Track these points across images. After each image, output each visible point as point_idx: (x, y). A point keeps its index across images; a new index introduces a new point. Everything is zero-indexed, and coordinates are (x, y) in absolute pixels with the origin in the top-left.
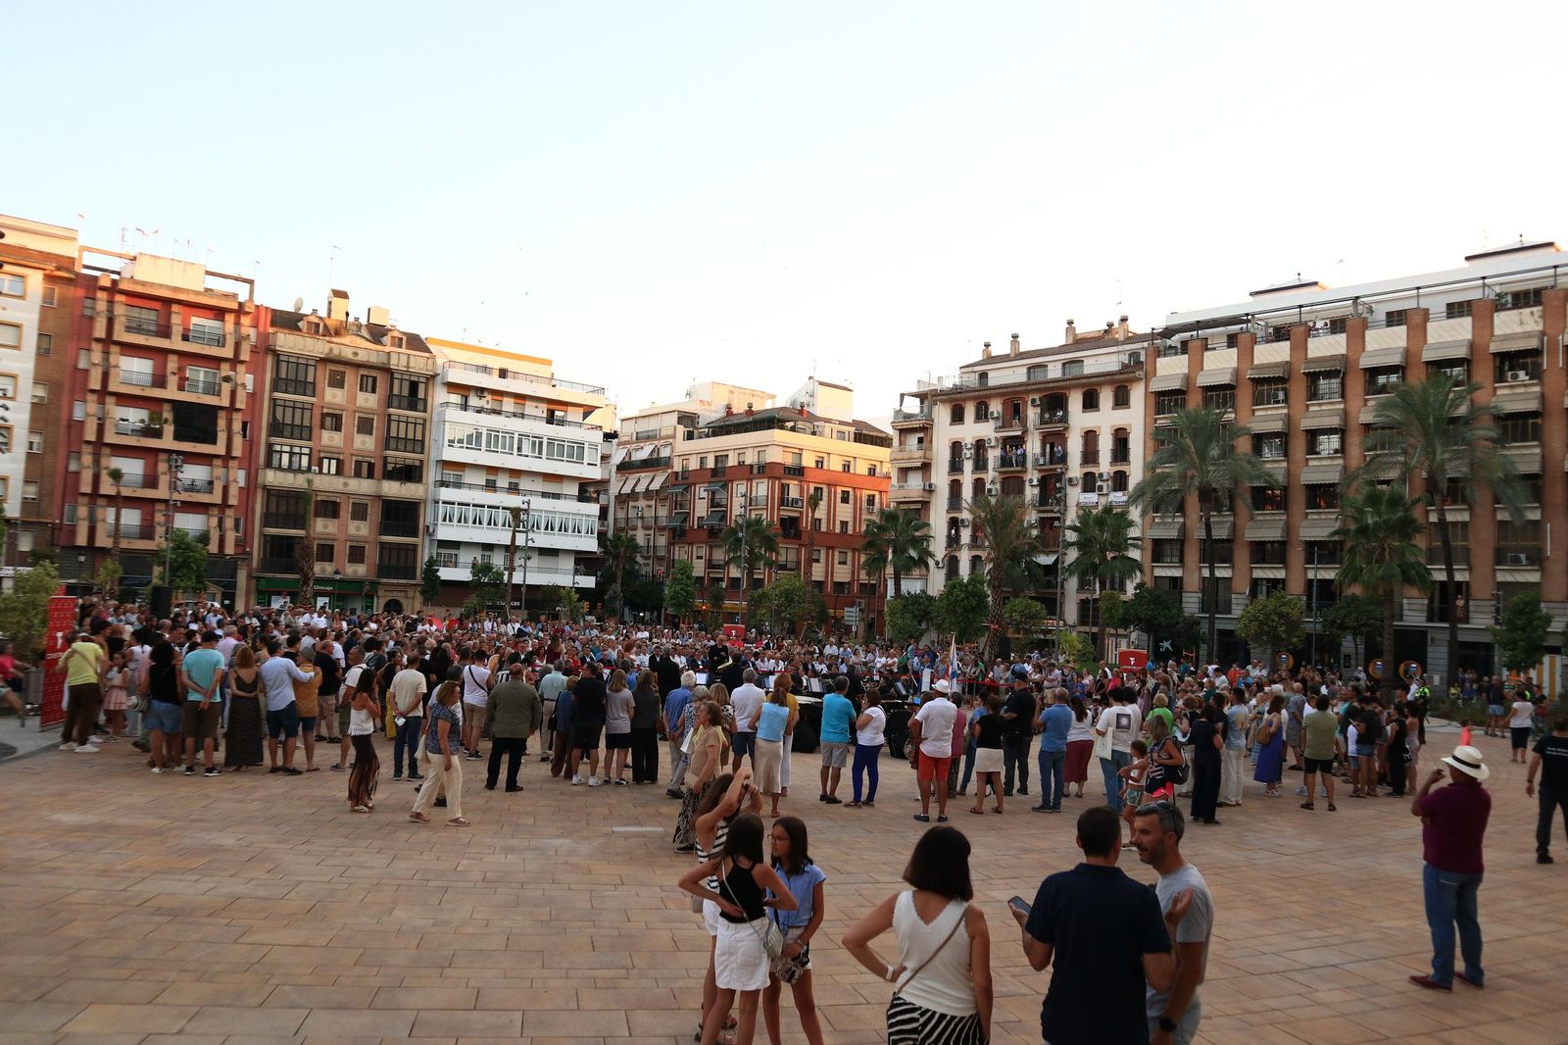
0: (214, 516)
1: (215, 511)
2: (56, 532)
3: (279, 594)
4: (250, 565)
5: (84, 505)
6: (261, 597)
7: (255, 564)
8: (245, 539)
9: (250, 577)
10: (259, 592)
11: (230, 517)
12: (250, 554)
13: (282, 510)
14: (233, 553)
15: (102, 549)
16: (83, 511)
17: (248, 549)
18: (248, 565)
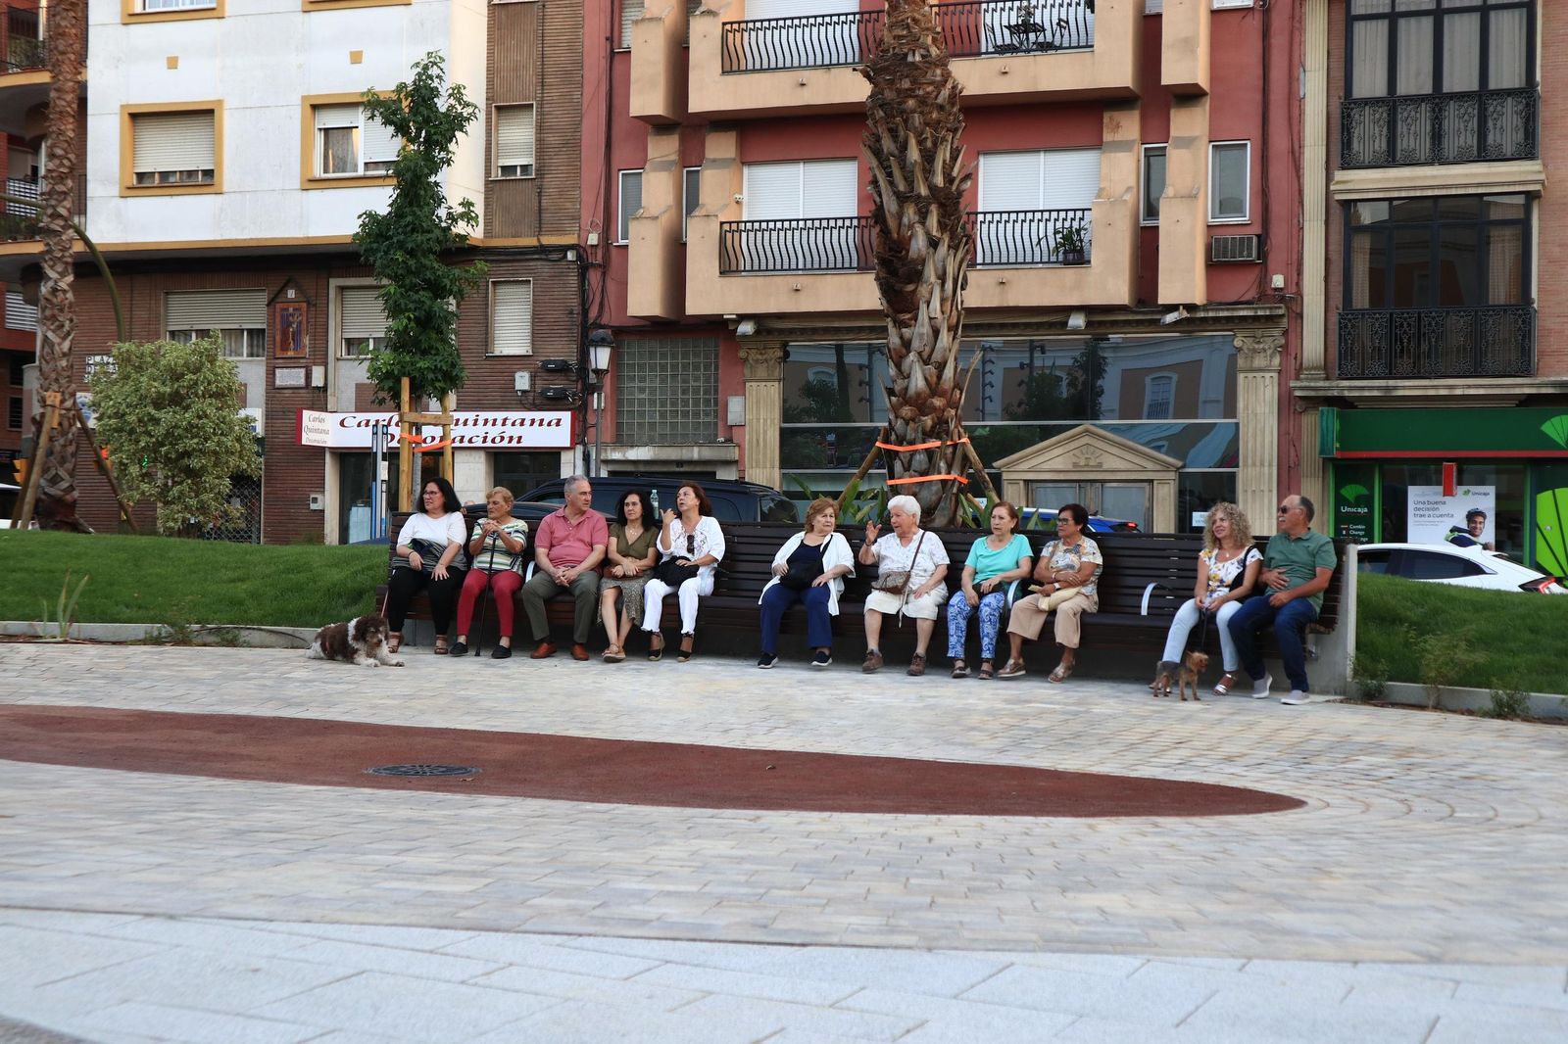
0: (1124, 146)
1: (1128, 126)
2: (594, 277)
3: (1428, 472)
4: (1289, 349)
5: (664, 166)
6: (1350, 491)
7: (1313, 341)
8: (1263, 239)
9: (1291, 406)
10: (1343, 470)
11: (1188, 142)
12: (1291, 301)
13: (1414, 79)
14: (1198, 296)
15: (717, 327)
16: (657, 189)
17: (1278, 281)
18: (1284, 351)
